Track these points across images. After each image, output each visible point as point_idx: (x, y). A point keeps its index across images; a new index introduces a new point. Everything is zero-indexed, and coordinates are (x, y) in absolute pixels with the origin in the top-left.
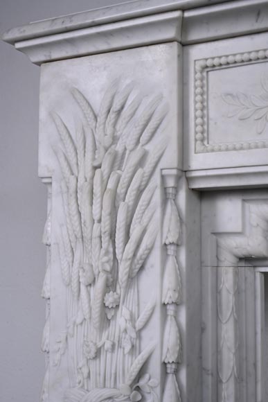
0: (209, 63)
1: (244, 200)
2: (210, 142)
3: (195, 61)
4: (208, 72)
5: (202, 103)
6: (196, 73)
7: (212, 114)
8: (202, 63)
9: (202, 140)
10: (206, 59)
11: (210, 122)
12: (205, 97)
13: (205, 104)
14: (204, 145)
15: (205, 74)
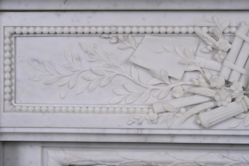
0: (18, 30)
1: (43, 147)
2: (17, 101)
3: (4, 27)
4: (15, 37)
5: (10, 65)
6: (5, 38)
7: (19, 76)
8: (11, 30)
9: (10, 100)
10: (15, 27)
11: (17, 83)
12: (13, 60)
13: (13, 67)
14: (12, 104)
15: (13, 39)
